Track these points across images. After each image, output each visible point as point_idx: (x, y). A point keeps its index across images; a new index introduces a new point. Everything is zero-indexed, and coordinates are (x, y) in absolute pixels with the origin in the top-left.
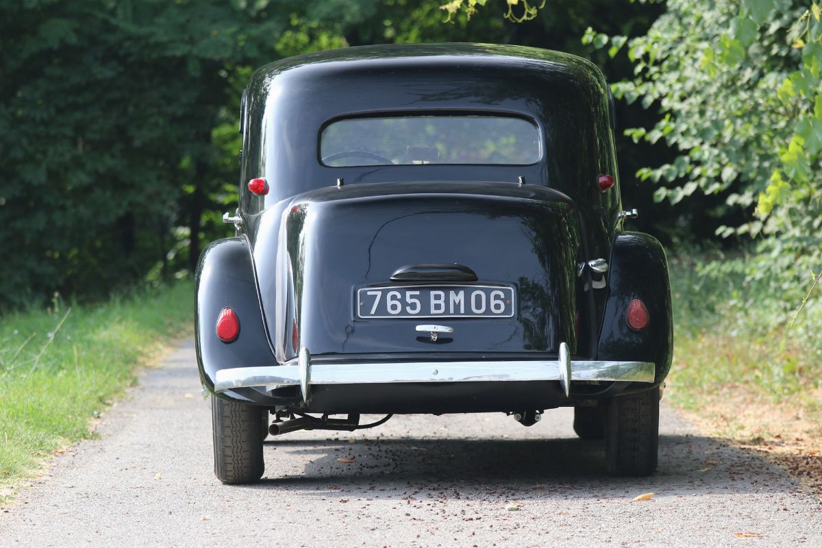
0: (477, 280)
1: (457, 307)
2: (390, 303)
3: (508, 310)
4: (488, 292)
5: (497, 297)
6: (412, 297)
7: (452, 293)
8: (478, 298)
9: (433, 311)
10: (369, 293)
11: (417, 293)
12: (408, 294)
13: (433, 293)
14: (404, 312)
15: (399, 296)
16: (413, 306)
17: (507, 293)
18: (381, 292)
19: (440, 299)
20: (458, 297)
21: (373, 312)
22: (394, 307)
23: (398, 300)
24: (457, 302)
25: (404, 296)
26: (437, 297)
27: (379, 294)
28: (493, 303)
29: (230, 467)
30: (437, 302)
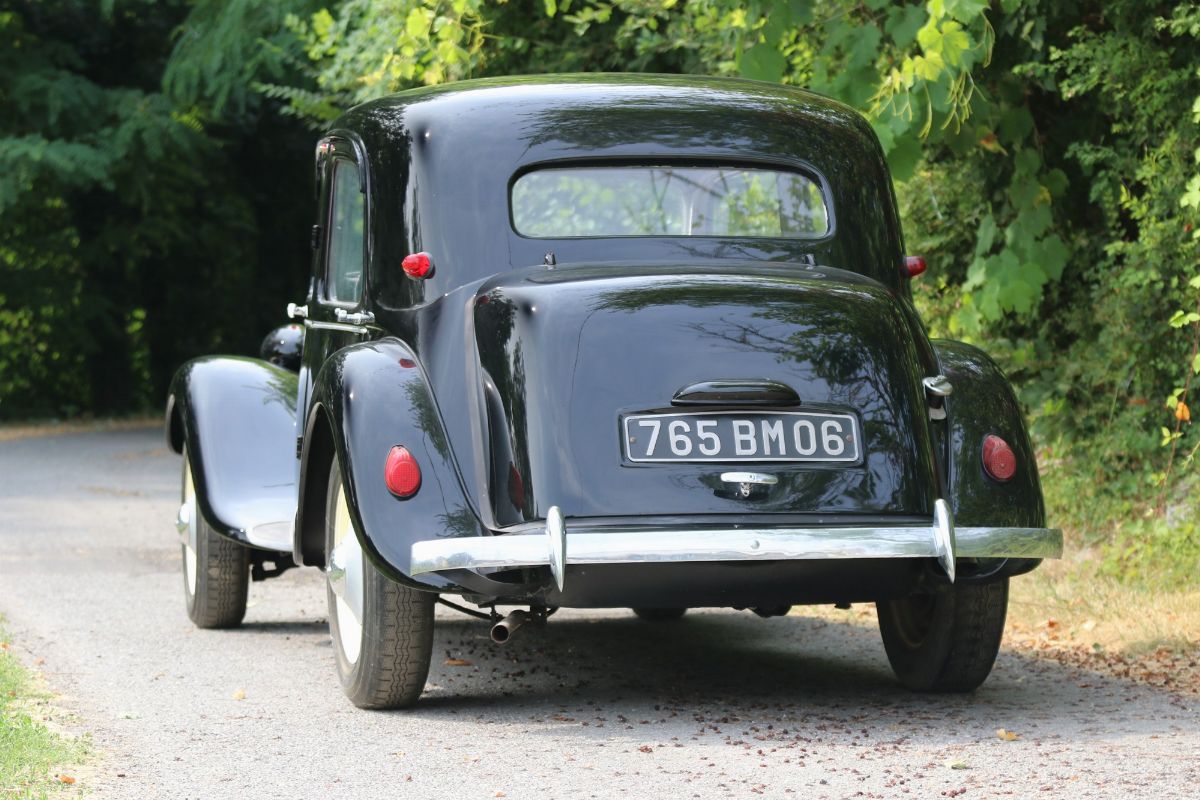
0: (799, 403)
1: (774, 444)
2: (674, 438)
3: (848, 450)
4: (817, 423)
5: (831, 430)
6: (706, 429)
7: (765, 423)
8: (804, 431)
9: (739, 451)
10: (642, 424)
11: (713, 423)
12: (700, 424)
13: (736, 424)
14: (695, 452)
15: (687, 428)
16: (709, 444)
17: (845, 424)
18: (659, 422)
19: (748, 433)
20: (775, 430)
21: (650, 452)
22: (681, 445)
23: (687, 434)
24: (774, 438)
25: (694, 428)
26: (744, 430)
27: (657, 425)
28: (826, 439)
29: (385, 686)
30: (745, 437)
